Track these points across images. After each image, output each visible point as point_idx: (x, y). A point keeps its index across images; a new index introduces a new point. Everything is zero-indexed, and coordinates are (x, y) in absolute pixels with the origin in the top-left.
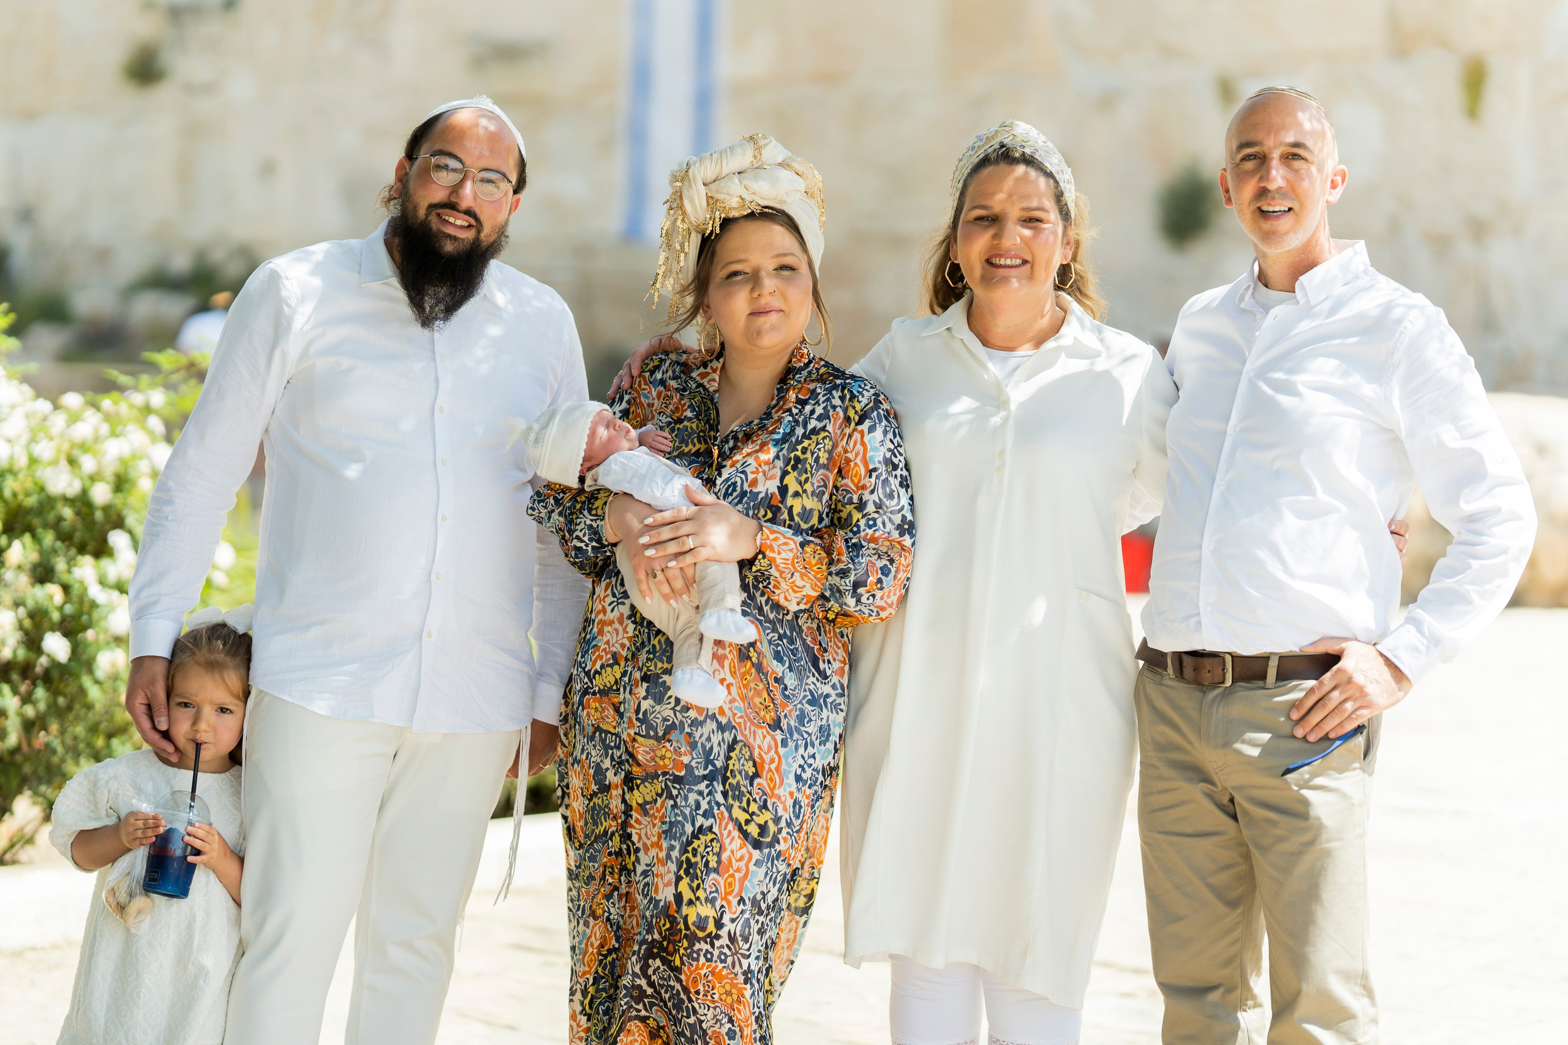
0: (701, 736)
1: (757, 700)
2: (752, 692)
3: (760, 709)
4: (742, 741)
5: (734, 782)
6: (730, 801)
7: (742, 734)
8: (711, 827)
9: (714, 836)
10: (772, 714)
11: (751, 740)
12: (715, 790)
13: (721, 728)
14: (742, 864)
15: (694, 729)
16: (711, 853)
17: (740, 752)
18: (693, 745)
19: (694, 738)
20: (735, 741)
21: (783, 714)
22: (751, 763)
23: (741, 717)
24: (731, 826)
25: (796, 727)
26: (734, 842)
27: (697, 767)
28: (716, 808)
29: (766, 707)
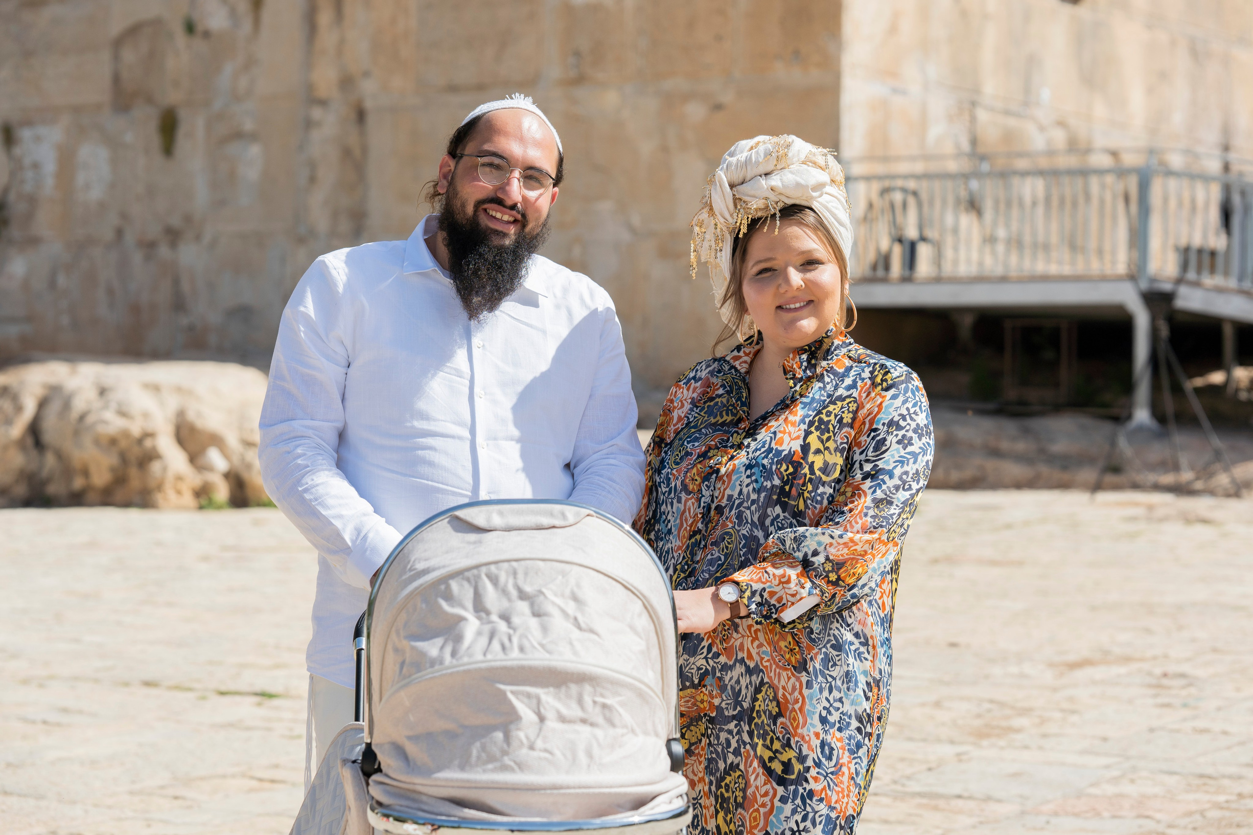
0: (731, 679)
1: (782, 644)
2: (778, 636)
3: (785, 652)
4: (767, 683)
5: (760, 722)
6: (756, 740)
7: (770, 678)
8: (738, 765)
9: (740, 773)
10: (798, 656)
11: (776, 682)
12: (742, 729)
13: (749, 671)
14: (767, 799)
15: (724, 673)
16: (738, 789)
17: (766, 693)
18: (723, 688)
19: (724, 681)
20: (762, 683)
21: (809, 656)
22: (774, 703)
23: (768, 661)
24: (755, 764)
25: (820, 669)
26: (759, 778)
27: (727, 708)
28: (742, 746)
29: (791, 650)
